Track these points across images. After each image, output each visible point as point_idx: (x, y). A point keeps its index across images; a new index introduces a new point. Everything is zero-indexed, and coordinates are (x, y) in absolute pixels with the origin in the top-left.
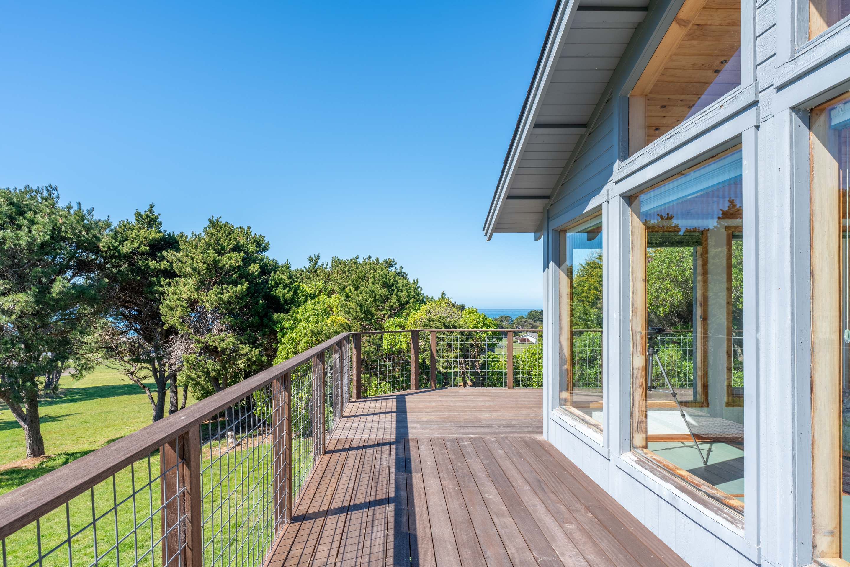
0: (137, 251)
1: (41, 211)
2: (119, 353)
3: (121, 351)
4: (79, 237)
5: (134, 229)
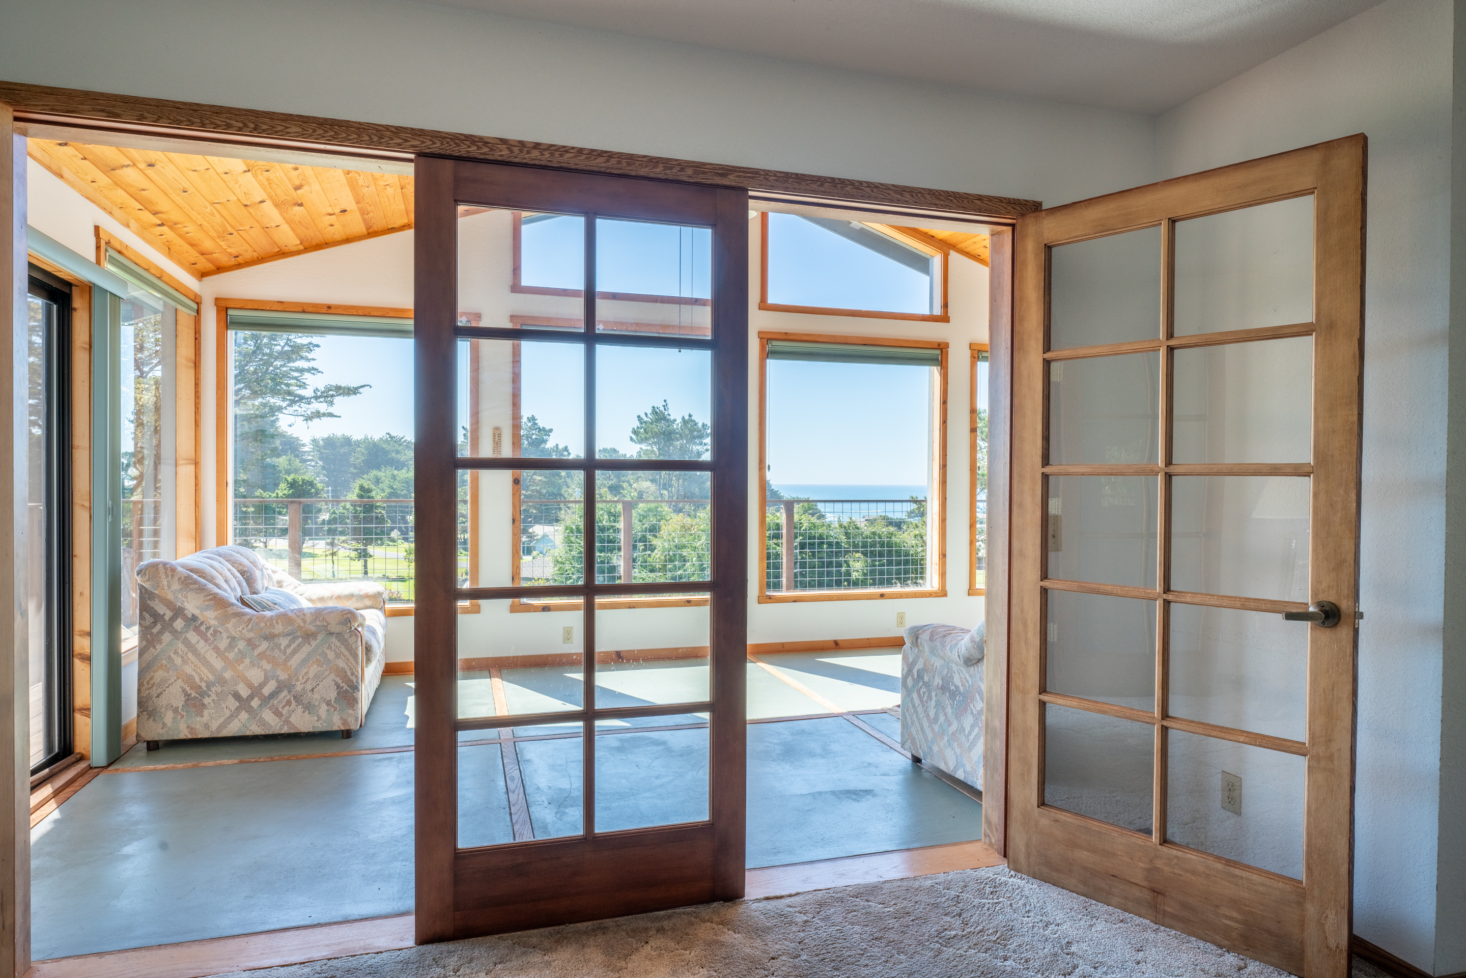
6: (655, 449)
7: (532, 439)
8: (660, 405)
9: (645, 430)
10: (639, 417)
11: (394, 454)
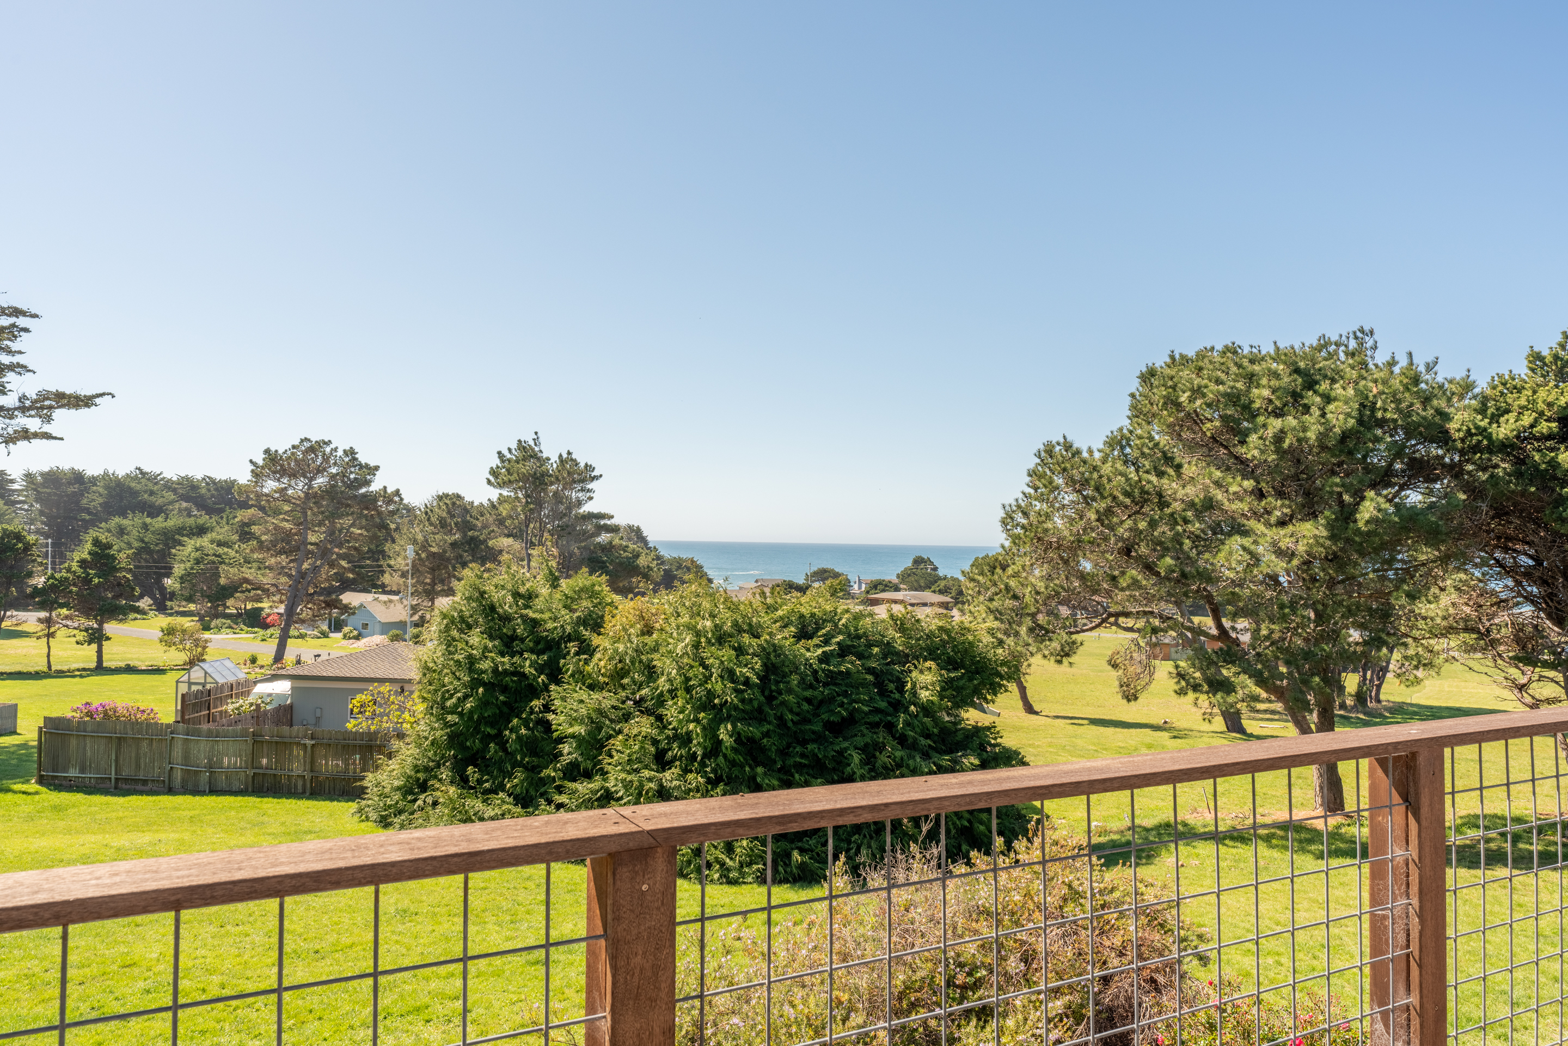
0: (1531, 433)
1: (1342, 378)
2: (1493, 643)
3: (1498, 640)
4: (1409, 415)
5: (1524, 388)
6: (520, 495)
7: (349, 479)
8: (529, 438)
9: (508, 470)
10: (499, 453)
11: (146, 496)
